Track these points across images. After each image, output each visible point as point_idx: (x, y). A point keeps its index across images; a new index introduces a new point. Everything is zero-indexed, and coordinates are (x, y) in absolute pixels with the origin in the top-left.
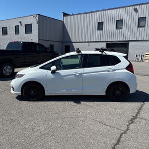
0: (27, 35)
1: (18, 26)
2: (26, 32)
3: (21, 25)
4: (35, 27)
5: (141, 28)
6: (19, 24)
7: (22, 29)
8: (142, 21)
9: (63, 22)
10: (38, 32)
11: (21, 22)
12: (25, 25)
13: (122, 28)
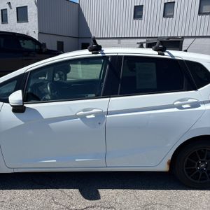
0: (19, 24)
1: (6, 9)
2: (18, 20)
3: (11, 8)
4: (33, 12)
5: (204, 17)
6: (8, 7)
7: (12, 15)
8: (206, 5)
9: (79, 4)
10: (37, 19)
11: (9, 3)
12: (17, 8)
13: (172, 16)
